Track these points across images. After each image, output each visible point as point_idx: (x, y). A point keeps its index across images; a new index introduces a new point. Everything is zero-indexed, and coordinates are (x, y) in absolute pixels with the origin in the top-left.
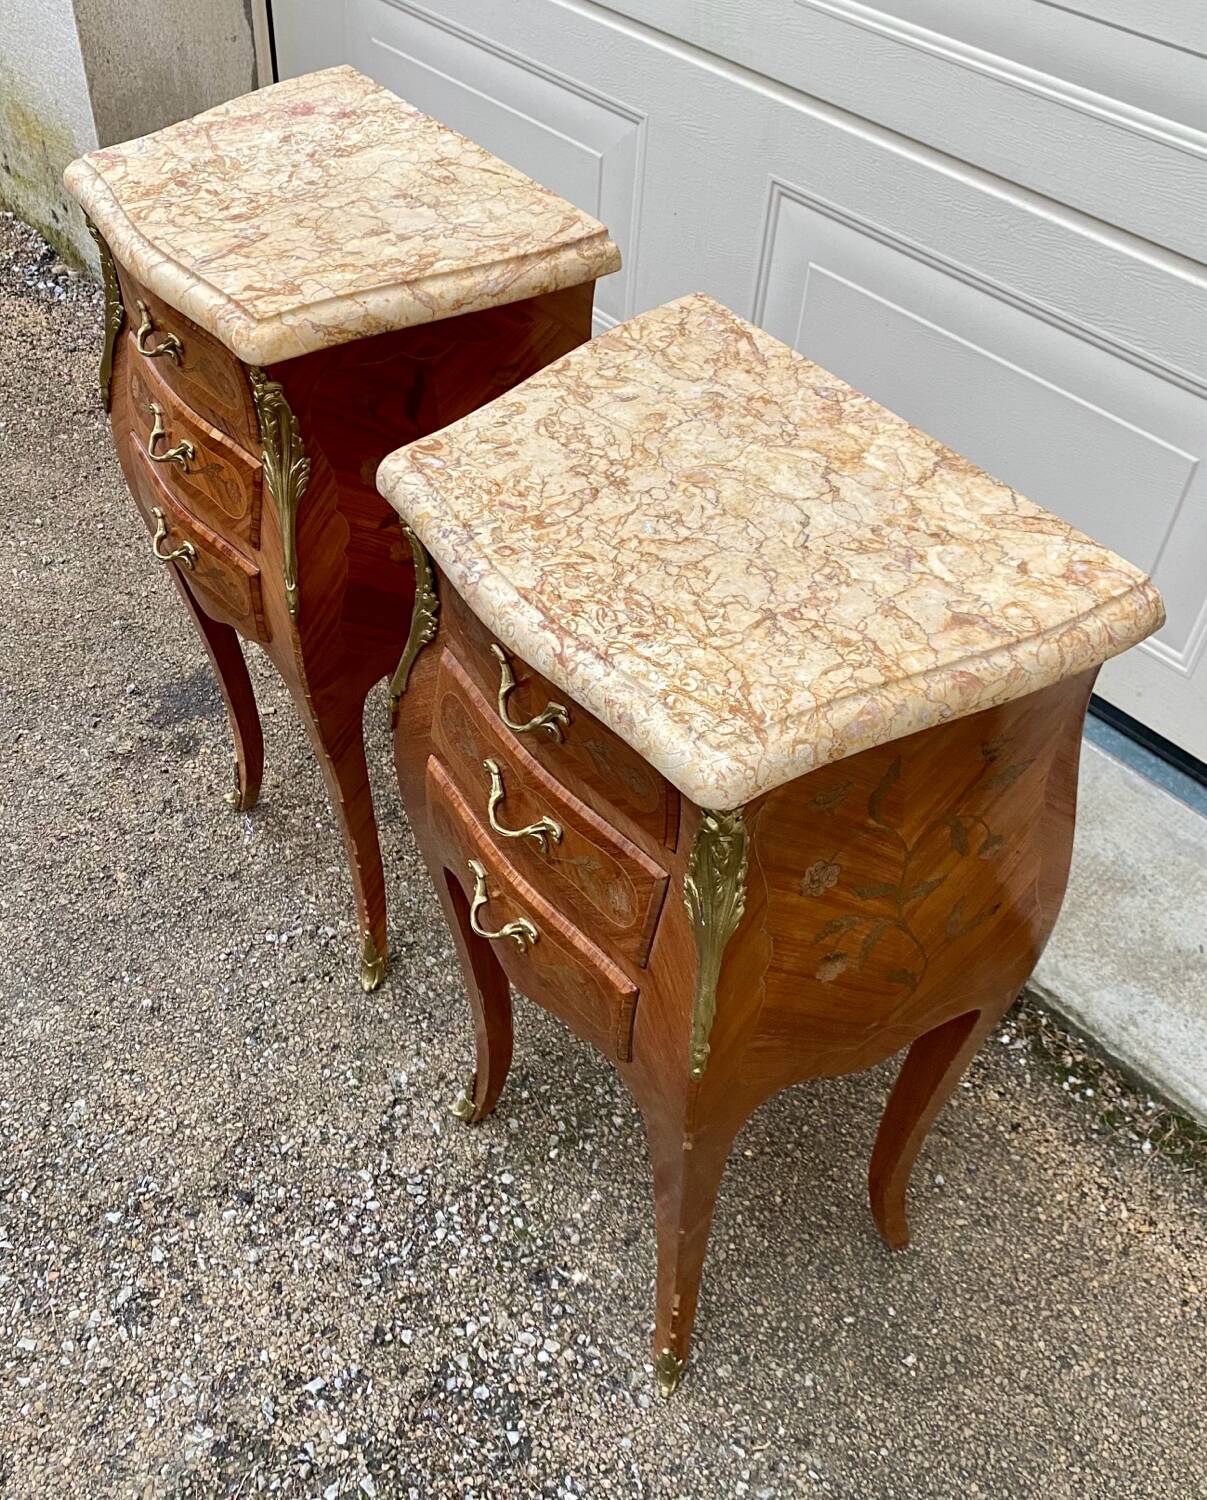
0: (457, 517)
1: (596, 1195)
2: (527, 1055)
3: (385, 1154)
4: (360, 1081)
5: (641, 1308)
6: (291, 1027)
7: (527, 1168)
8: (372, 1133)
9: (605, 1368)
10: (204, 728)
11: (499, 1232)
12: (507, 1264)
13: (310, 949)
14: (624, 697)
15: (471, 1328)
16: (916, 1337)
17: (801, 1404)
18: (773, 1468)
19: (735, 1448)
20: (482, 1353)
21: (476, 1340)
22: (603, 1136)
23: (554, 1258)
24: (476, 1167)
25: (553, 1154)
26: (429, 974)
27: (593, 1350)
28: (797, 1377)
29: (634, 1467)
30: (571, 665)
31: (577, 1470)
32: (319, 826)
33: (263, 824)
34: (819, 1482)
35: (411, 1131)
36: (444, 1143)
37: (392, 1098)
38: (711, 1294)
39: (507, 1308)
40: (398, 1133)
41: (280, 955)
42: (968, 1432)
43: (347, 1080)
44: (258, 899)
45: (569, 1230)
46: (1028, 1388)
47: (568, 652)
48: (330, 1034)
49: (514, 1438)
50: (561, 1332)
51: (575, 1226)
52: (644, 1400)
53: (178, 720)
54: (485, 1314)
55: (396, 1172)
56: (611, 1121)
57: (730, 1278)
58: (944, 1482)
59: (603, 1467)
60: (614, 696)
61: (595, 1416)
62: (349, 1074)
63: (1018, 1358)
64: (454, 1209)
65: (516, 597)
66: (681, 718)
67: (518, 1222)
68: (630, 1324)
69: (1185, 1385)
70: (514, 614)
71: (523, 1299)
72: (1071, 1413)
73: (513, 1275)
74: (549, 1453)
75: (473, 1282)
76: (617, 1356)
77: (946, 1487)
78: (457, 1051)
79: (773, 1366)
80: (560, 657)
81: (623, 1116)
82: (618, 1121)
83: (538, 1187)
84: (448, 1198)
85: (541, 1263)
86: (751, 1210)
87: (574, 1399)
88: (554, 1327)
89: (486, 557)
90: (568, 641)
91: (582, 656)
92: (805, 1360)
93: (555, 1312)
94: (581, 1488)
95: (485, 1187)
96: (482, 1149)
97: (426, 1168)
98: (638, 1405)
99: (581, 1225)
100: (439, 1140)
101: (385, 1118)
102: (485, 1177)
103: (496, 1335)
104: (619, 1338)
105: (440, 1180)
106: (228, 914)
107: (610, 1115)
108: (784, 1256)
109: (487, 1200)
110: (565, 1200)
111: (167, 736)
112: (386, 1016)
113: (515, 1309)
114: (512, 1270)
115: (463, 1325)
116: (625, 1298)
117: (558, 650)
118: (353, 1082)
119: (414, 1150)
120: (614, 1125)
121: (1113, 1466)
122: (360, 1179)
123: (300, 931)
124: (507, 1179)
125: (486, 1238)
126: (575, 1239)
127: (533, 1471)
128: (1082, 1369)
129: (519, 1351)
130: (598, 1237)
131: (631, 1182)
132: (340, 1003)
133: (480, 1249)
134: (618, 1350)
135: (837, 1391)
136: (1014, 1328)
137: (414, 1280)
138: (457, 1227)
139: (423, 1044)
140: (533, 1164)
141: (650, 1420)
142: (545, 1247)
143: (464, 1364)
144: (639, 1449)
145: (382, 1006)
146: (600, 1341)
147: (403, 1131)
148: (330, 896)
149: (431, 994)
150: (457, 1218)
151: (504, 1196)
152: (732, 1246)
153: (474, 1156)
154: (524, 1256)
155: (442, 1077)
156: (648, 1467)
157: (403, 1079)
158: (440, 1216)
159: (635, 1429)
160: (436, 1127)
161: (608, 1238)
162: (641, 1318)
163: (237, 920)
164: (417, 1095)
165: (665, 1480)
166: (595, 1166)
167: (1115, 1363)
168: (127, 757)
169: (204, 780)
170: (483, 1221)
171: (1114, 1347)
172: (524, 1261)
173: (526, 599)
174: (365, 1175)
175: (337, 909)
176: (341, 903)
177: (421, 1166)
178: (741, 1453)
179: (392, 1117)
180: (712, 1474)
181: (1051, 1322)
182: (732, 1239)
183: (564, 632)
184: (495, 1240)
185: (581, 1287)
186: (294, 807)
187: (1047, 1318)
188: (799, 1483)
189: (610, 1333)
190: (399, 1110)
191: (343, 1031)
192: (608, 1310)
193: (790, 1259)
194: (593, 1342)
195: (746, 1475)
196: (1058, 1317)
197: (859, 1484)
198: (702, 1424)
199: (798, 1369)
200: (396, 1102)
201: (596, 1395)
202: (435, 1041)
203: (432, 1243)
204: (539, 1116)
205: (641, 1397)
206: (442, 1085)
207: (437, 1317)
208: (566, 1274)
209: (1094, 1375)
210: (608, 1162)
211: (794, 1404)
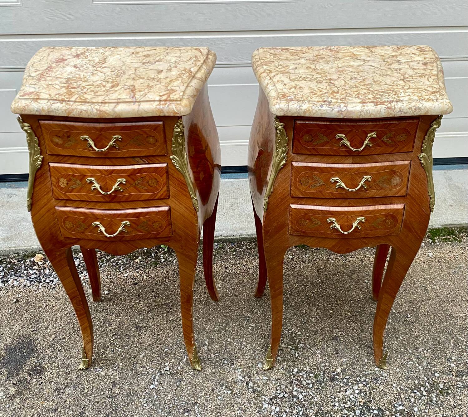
0: (319, 102)
1: (318, 352)
2: (261, 342)
3: (262, 397)
4: (230, 390)
5: (358, 361)
6: (193, 399)
7: (296, 363)
8: (253, 396)
9: (370, 378)
10: (36, 361)
11: (311, 381)
12: (323, 385)
13: (167, 378)
14: (413, 104)
15: (337, 404)
16: (403, 311)
17: (406, 343)
18: (419, 359)
19: (410, 363)
20: (346, 406)
21: (341, 405)
22: (301, 339)
23: (329, 372)
24: (286, 375)
25: (297, 355)
26: (210, 351)
27: (363, 378)
28: (399, 339)
29: (402, 388)
30: (393, 107)
31: (395, 401)
32: (119, 350)
33: (101, 365)
34: (428, 351)
35: (261, 386)
36: (272, 379)
37: (245, 384)
38: (365, 344)
39: (337, 392)
40: (258, 389)
41: (161, 388)
42: (432, 316)
43: (227, 393)
44: (131, 383)
45: (323, 364)
46: (429, 300)
47: (389, 105)
48: (207, 389)
49: (376, 412)
50: (353, 383)
51: (323, 362)
52: (385, 375)
53: (21, 368)
54: (335, 398)
55: (271, 397)
56: (298, 335)
57: (364, 337)
58: (441, 328)
59: (398, 395)
60: (410, 106)
61: (382, 388)
62: (225, 392)
63: (420, 297)
64: (296, 388)
65: (361, 105)
66: (429, 100)
67: (311, 375)
68: (361, 366)
69: (443, 274)
70: (366, 108)
71: (337, 386)
72: (438, 296)
73: (328, 385)
74: (386, 405)
75: (323, 396)
76: (368, 374)
77: (442, 328)
78: (244, 359)
79: (393, 342)
80: (388, 108)
81: (298, 332)
82: (299, 333)
83: (304, 364)
84: (291, 388)
85: (328, 377)
86: (347, 321)
87: (375, 391)
88: (350, 384)
89: (341, 103)
90: (386, 104)
91: (393, 104)
92: (395, 336)
93: (345, 381)
94: (400, 403)
95: (294, 377)
96: (282, 370)
97: (276, 388)
98: (386, 377)
99: (324, 361)
100: (270, 380)
101: (251, 390)
102: (291, 375)
103: (343, 399)
104: (364, 371)
105: (283, 387)
106: (128, 395)
107: (296, 334)
108: (365, 322)
109: (299, 379)
110: (313, 360)
111: (24, 374)
112: (214, 371)
113: (338, 390)
114: (326, 384)
115: (334, 406)
116: (353, 363)
117: (387, 107)
118: (229, 392)
119: (268, 388)
120: (300, 335)
121: (454, 298)
122: (265, 408)
123: (157, 377)
124: (296, 370)
125: (311, 386)
126: (327, 364)
127: (388, 413)
128: (429, 288)
129: (351, 397)
130: (331, 358)
131: (320, 341)
132: (197, 380)
133: (313, 389)
134: (367, 373)
135: (407, 334)
136: (412, 293)
137: (311, 411)
138: (302, 391)
139: (233, 366)
140: (296, 361)
141: (391, 376)
142: (324, 372)
143: (347, 412)
144: (398, 383)
145: (209, 370)
146: (361, 376)
147: (259, 387)
148: (152, 362)
149: (217, 354)
150: (299, 389)
151: (301, 374)
152: (355, 331)
153: (282, 374)
154: (323, 379)
155: (249, 367)
156: (404, 384)
157: (241, 378)
158: (295, 393)
159: (392, 381)
160: (265, 378)
161: (333, 356)
162: (361, 362)
163: (134, 393)
164: (249, 377)
165: (409, 382)
166: (309, 347)
167: (431, 282)
168: (19, 393)
169: (60, 373)
170: (305, 383)
171: (427, 280)
172: (325, 380)
173: (364, 103)
174: (266, 406)
175: (160, 363)
176: (158, 360)
177: (275, 389)
178: (411, 362)
179: (252, 388)
180: (413, 372)
181: (415, 286)
182: (353, 330)
183: (383, 103)
184: (313, 384)
185: (343, 371)
186: (104, 353)
187: (414, 286)
188: (426, 355)
189: (361, 372)
190: (251, 384)
191: (209, 385)
192: (354, 369)
193: (367, 322)
194: (361, 377)
195: (417, 365)
196: (415, 284)
197: (432, 344)
198: (399, 366)
199: (397, 338)
200: (247, 384)
201: (377, 385)
202: (235, 362)
203: (302, 400)
204: (283, 350)
205: (383, 375)
206: (252, 369)
207: (327, 411)
208: (336, 373)
209: (431, 287)
210: (310, 343)
211: (405, 344)
